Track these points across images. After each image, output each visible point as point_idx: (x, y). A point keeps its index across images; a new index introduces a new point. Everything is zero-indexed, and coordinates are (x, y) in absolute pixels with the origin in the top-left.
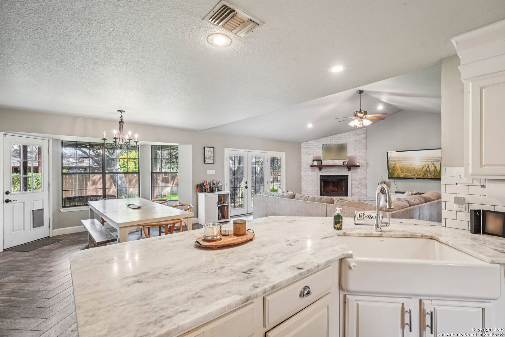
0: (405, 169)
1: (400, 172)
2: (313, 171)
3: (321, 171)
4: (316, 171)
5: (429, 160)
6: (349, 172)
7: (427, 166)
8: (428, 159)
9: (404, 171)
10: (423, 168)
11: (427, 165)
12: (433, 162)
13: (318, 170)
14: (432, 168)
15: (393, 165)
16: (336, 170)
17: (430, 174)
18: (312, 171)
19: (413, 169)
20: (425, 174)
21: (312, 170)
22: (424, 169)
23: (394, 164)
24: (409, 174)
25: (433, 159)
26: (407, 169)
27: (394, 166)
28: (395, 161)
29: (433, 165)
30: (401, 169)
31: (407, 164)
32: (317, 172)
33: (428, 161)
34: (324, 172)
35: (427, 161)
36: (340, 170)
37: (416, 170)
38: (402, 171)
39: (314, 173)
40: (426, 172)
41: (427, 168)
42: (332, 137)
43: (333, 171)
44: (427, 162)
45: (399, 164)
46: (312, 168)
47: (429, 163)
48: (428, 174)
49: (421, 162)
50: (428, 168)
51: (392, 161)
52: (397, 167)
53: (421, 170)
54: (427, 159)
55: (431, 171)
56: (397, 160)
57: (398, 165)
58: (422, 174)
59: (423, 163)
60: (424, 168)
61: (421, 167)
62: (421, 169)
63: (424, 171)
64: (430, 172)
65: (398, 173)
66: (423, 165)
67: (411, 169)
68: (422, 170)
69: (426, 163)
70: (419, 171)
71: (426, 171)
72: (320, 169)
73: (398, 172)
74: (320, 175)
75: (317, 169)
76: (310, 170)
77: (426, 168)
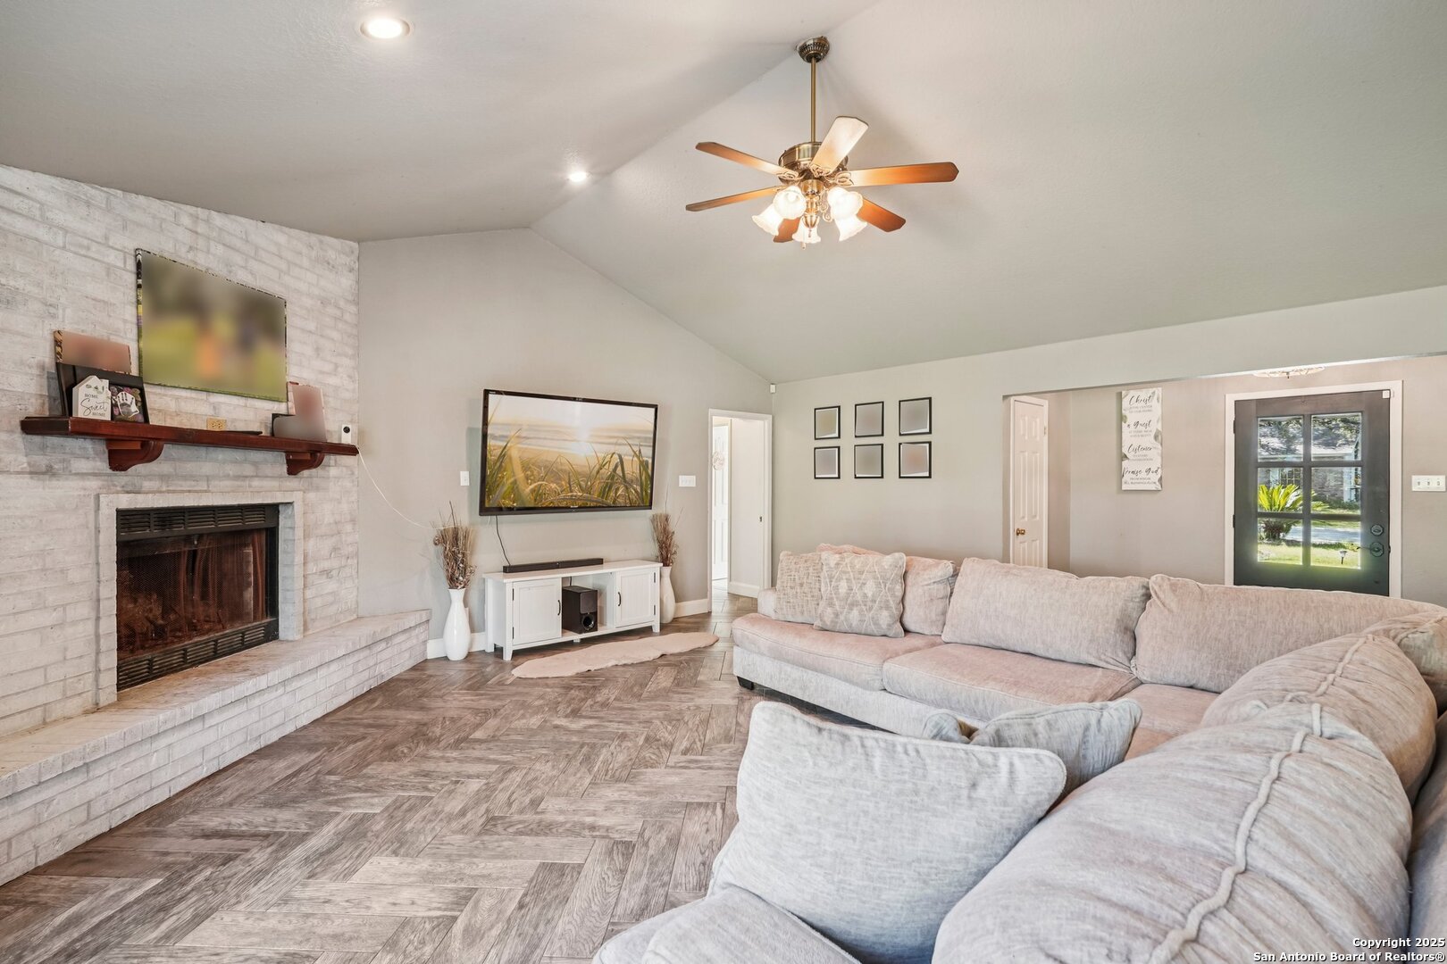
0: (539, 467)
1: (520, 475)
2: (49, 472)
3: (122, 478)
4: (82, 475)
5: (624, 438)
6: (293, 482)
7: (616, 459)
8: (623, 435)
9: (535, 473)
10: (602, 467)
11: (616, 456)
12: (636, 449)
13: (102, 465)
14: (632, 469)
15: (498, 452)
16: (231, 469)
17: (627, 488)
18: (34, 473)
19: (567, 467)
20: (607, 488)
21: (42, 461)
22: (606, 472)
23: (500, 447)
24: (554, 486)
25: (639, 438)
26: (545, 467)
27: (502, 456)
28: (506, 437)
29: (635, 459)
30: (526, 467)
31: (547, 450)
32: (94, 484)
33: (620, 445)
34: (147, 485)
35: (616, 444)
36: (248, 470)
37: (577, 474)
38: (529, 473)
39: (66, 490)
40: (612, 479)
41: (616, 467)
42: (207, 221)
43: (208, 478)
44: (617, 447)
45: (520, 449)
46: (43, 448)
47: (625, 451)
48: (617, 489)
49: (594, 445)
50: (619, 468)
51: (495, 438)
52: (510, 458)
53: (594, 472)
54: (616, 434)
55: (628, 476)
56: (512, 434)
57: (514, 453)
58: (597, 486)
59: (603, 451)
60: (606, 467)
61: (594, 463)
62: (596, 469)
63: (605, 476)
64: (625, 481)
65: (512, 479)
66: (601, 455)
67: (560, 467)
68: (598, 472)
69: (612, 449)
70: (589, 477)
71: (612, 477)
72: (119, 461)
73: (514, 476)
74: (118, 511)
75: (89, 457)
76: (22, 461)
77: (612, 467)
